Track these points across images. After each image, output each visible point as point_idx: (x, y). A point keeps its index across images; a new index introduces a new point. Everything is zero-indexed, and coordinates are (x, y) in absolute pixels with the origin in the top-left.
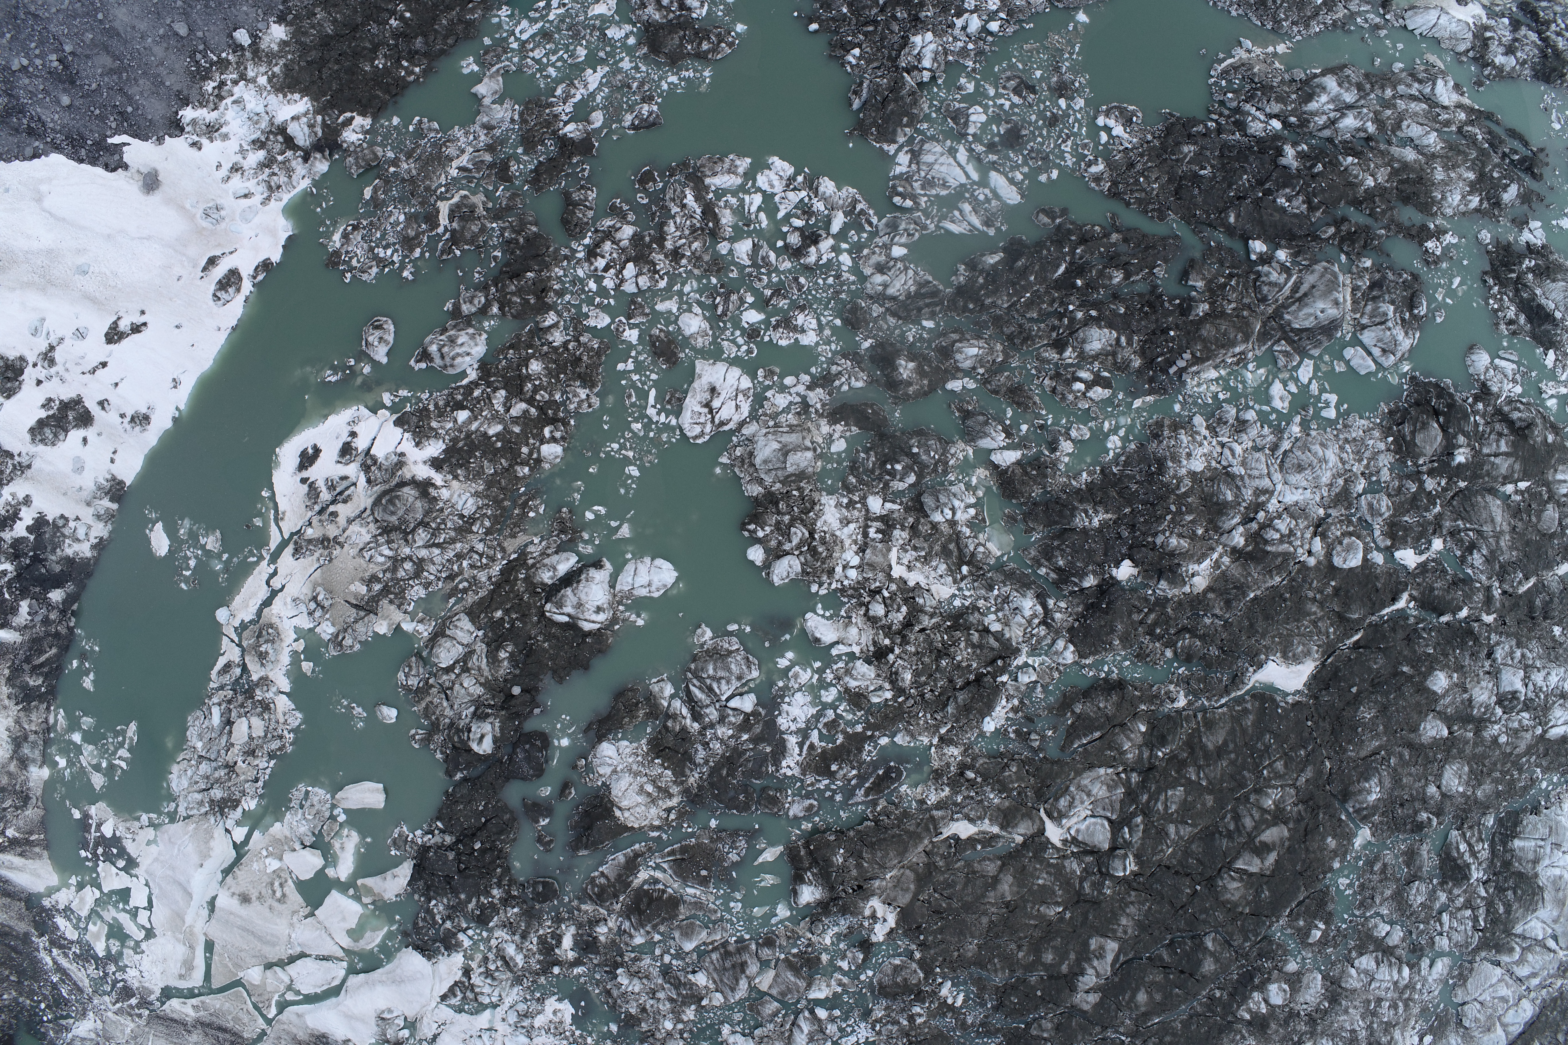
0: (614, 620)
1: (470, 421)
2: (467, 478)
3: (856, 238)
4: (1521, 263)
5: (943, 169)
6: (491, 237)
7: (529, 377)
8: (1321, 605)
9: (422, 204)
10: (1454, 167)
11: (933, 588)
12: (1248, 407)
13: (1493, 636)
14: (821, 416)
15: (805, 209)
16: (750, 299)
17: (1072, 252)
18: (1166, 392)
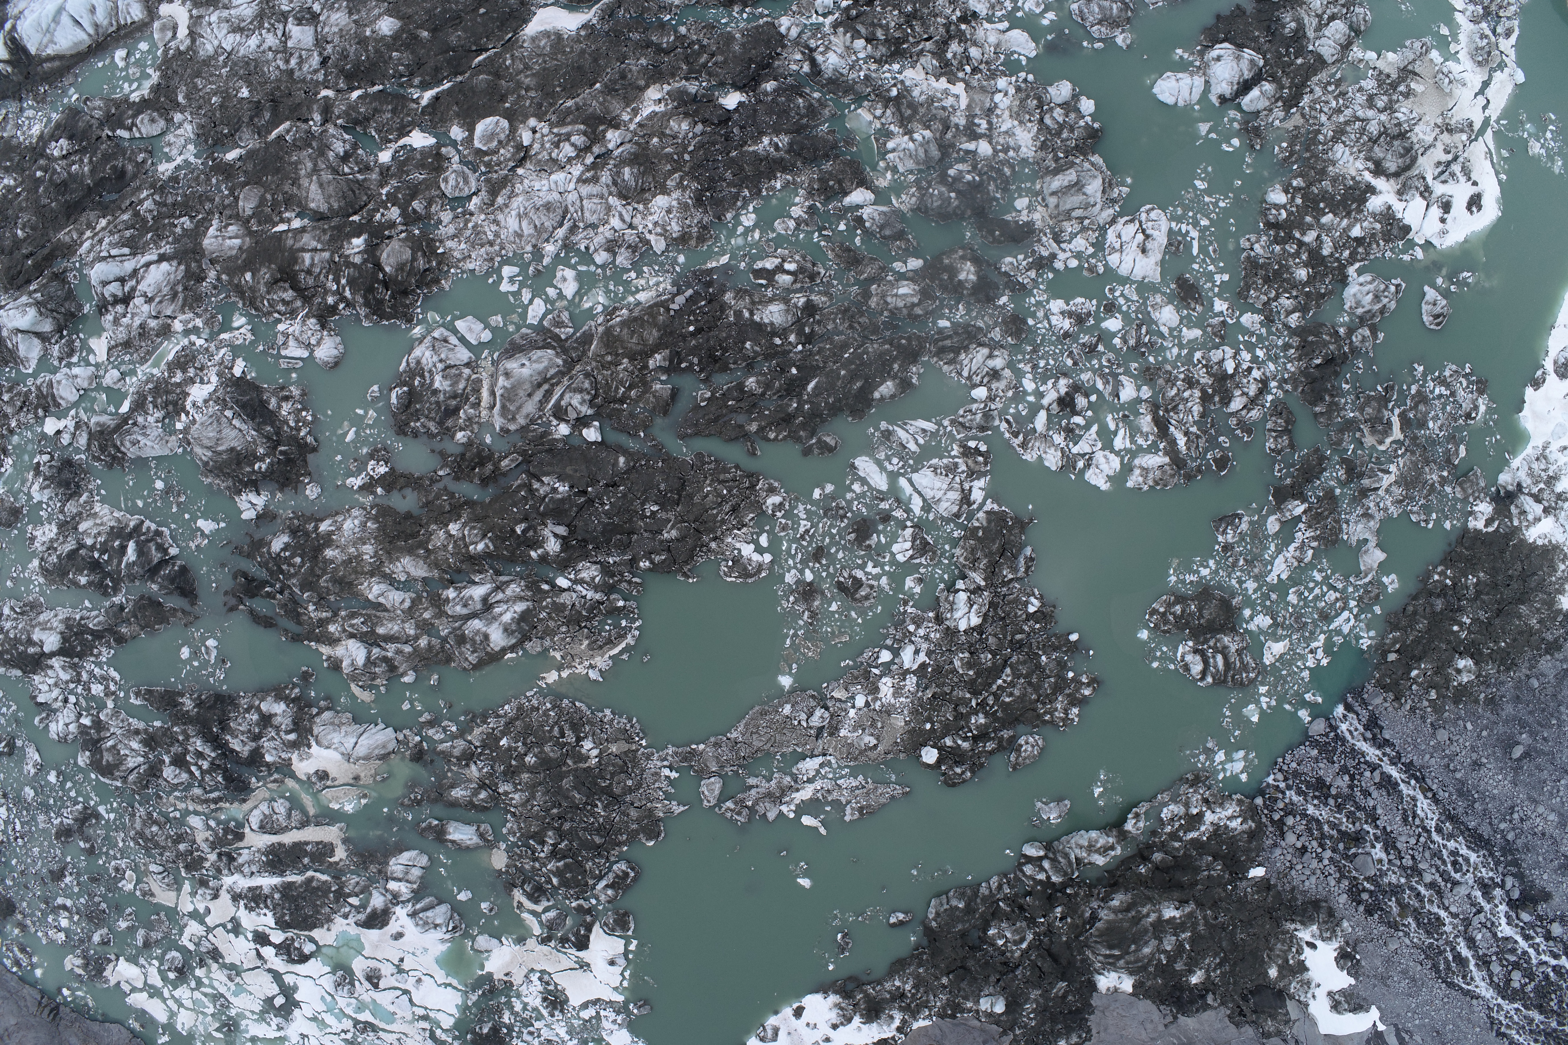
0: (1202, 54)
1: (1350, 227)
2: (1344, 178)
3: (1021, 407)
4: (271, 464)
5: (938, 484)
6: (1353, 403)
7: (1306, 265)
8: (519, 85)
9: (1415, 438)
10: (350, 561)
11: (922, 75)
12: (603, 267)
13: (320, 77)
14: (1041, 231)
15: (1071, 434)
16: (1117, 341)
17: (801, 404)
18: (694, 272)
